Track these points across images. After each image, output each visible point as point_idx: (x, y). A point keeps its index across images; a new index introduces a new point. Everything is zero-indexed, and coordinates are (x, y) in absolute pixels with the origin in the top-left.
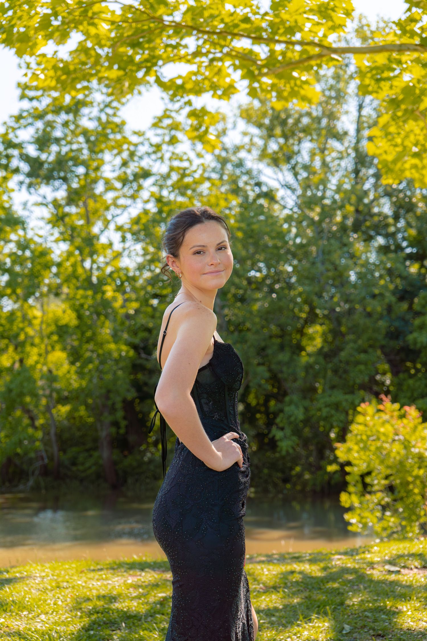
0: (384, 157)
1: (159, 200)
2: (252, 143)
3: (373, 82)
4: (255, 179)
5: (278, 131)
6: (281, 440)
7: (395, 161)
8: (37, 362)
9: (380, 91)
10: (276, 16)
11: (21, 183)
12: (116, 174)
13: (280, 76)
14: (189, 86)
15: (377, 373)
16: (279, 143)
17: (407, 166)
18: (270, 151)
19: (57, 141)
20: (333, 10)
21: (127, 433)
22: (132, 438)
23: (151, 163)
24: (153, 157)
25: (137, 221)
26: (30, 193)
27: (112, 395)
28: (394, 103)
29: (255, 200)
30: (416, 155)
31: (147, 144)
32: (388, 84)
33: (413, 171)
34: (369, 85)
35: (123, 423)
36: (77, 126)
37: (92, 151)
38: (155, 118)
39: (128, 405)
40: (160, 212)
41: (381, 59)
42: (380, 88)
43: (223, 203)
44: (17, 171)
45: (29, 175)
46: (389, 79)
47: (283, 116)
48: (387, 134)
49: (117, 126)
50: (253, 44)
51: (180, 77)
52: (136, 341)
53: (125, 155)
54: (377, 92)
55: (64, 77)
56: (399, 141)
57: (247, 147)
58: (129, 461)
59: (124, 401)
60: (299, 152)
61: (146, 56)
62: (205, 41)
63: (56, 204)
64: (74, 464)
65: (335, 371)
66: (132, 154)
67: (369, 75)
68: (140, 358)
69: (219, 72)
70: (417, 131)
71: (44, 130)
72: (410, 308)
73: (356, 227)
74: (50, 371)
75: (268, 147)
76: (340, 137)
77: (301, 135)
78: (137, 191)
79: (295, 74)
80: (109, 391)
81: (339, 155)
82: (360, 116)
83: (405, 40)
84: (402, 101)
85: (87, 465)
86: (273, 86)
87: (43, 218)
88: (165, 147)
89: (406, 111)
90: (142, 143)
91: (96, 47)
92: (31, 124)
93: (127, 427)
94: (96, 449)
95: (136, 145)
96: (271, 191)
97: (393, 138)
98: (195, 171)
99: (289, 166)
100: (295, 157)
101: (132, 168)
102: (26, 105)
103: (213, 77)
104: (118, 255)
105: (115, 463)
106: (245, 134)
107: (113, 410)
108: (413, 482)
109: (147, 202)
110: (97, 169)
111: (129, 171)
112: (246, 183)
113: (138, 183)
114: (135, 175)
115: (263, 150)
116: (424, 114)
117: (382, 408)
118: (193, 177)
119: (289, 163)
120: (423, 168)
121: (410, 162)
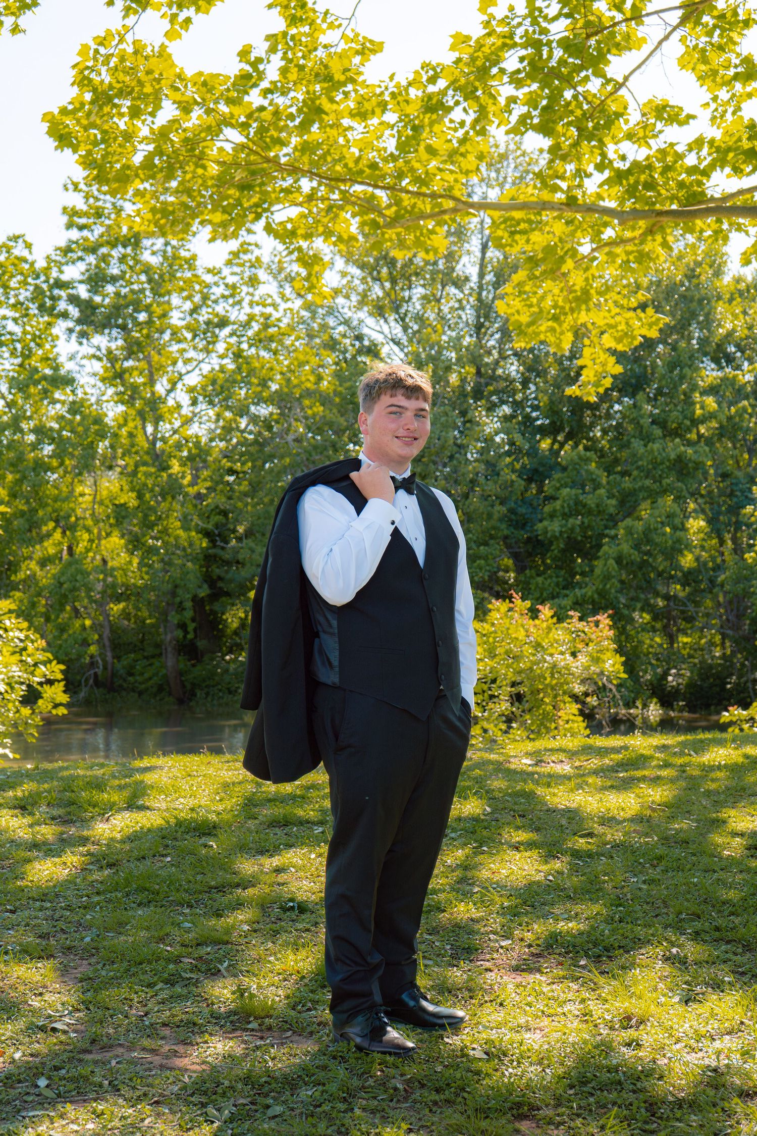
0: (517, 317)
1: (238, 355)
2: (351, 287)
3: (506, 235)
4: (356, 331)
5: (384, 273)
7: (530, 324)
8: (88, 550)
9: (516, 245)
11: (71, 331)
12: (183, 323)
14: (300, 231)
15: (499, 569)
16: (383, 287)
17: (543, 328)
18: (372, 297)
19: (114, 279)
20: (464, 156)
21: (196, 637)
22: (201, 644)
23: (228, 308)
24: (231, 301)
25: (211, 380)
26: (81, 344)
27: (180, 591)
28: (533, 261)
29: (354, 357)
30: (555, 318)
31: (222, 287)
32: (525, 237)
33: (550, 334)
34: (502, 238)
35: (191, 626)
36: (137, 262)
37: (156, 293)
38: (230, 253)
39: (198, 602)
40: (239, 369)
42: (514, 240)
43: (313, 361)
44: (65, 315)
45: (79, 321)
46: (524, 232)
49: (187, 261)
51: (290, 220)
52: (210, 527)
53: (197, 298)
54: (511, 246)
56: (534, 301)
57: (345, 291)
58: (199, 671)
59: (194, 599)
60: (410, 298)
62: (320, 185)
63: (111, 357)
64: (132, 675)
66: (205, 298)
67: (502, 226)
68: (215, 546)
69: (336, 217)
70: (556, 291)
71: (97, 267)
72: (540, 490)
73: (478, 394)
74: (104, 562)
75: (370, 292)
76: (459, 283)
77: (413, 279)
78: (214, 343)
80: (176, 586)
81: (457, 305)
82: (483, 258)
83: (546, 196)
84: (542, 260)
85: (147, 675)
87: (95, 375)
88: (244, 289)
89: (545, 270)
90: (216, 284)
92: (81, 259)
93: (195, 630)
94: (158, 656)
95: (208, 286)
96: (376, 345)
97: (529, 297)
99: (397, 316)
100: (405, 305)
101: (205, 315)
102: (75, 234)
104: (188, 422)
105: (181, 674)
106: (343, 274)
107: (181, 608)
109: (222, 357)
110: (164, 315)
111: (201, 319)
112: (344, 336)
113: (214, 333)
114: (208, 323)
115: (364, 295)
116: (564, 275)
117: (511, 605)
118: (279, 328)
119: (397, 313)
120: (562, 333)
121: (545, 325)
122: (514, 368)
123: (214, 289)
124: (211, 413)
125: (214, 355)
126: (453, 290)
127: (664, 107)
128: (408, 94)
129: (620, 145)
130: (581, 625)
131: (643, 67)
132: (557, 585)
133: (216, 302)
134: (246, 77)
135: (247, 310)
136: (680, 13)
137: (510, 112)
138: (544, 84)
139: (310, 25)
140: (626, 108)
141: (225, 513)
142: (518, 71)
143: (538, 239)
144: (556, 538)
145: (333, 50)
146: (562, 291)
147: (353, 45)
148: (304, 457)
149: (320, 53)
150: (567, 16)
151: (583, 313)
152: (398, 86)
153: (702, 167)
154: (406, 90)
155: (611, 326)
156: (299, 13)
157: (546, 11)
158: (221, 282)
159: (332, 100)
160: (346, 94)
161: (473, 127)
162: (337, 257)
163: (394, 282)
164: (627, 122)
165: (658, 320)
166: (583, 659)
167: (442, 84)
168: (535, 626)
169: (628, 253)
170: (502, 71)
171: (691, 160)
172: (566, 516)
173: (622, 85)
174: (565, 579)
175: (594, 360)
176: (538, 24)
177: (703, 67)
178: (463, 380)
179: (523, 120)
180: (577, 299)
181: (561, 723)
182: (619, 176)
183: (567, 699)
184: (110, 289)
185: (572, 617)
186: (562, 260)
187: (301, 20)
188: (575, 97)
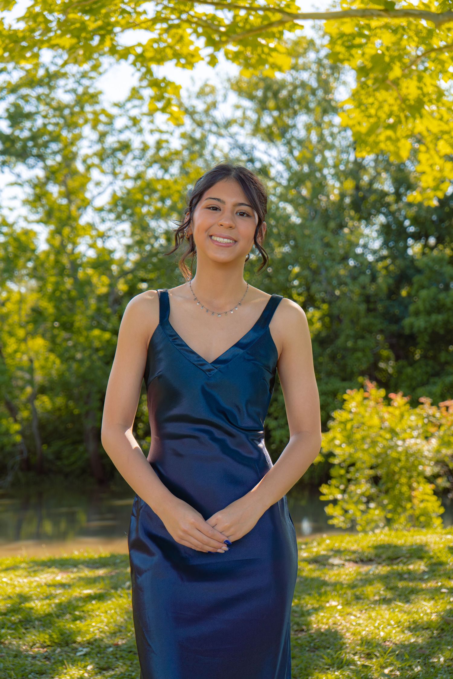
0: (358, 128)
2: (245, 118)
3: (344, 50)
4: (249, 155)
5: (271, 104)
6: (274, 429)
7: (369, 133)
8: (16, 352)
9: (351, 59)
13: (244, 44)
15: (380, 360)
16: (273, 117)
17: (382, 138)
18: (263, 125)
19: (30, 116)
24: (133, 130)
26: (3, 172)
30: (391, 127)
31: (126, 117)
32: (360, 52)
33: (389, 143)
34: (339, 53)
38: (131, 89)
41: (349, 26)
42: (351, 55)
46: (360, 46)
47: (275, 87)
50: (216, 9)
51: (140, 45)
54: (348, 60)
55: (11, 45)
56: (372, 111)
57: (240, 121)
61: (99, 23)
62: (164, 7)
64: (59, 458)
65: (333, 358)
67: (339, 42)
69: (181, 39)
70: (391, 101)
73: (356, 205)
74: (31, 361)
75: (261, 120)
77: (297, 107)
79: (261, 41)
84: (372, 69)
85: (72, 459)
86: (239, 53)
89: (376, 79)
90: (120, 116)
91: (45, 13)
94: (80, 442)
95: (113, 117)
96: (266, 167)
97: (367, 108)
99: (284, 141)
100: (290, 131)
103: (175, 44)
106: (237, 107)
108: (400, 473)
115: (257, 125)
116: (396, 83)
117: (366, 395)
119: (284, 138)
120: (398, 140)
121: (384, 134)
122: (387, 183)
130: (432, 411)
132: (427, 374)
143: (370, 51)
144: (421, 332)
146: (396, 99)
151: (418, 121)
155: (444, 132)
158: (124, 114)
166: (434, 442)
168: (389, 413)
172: (429, 313)
175: (431, 166)
178: (343, 195)
180: (410, 107)
181: (416, 502)
183: (421, 479)
184: (28, 124)
185: (422, 404)
186: (388, 67)
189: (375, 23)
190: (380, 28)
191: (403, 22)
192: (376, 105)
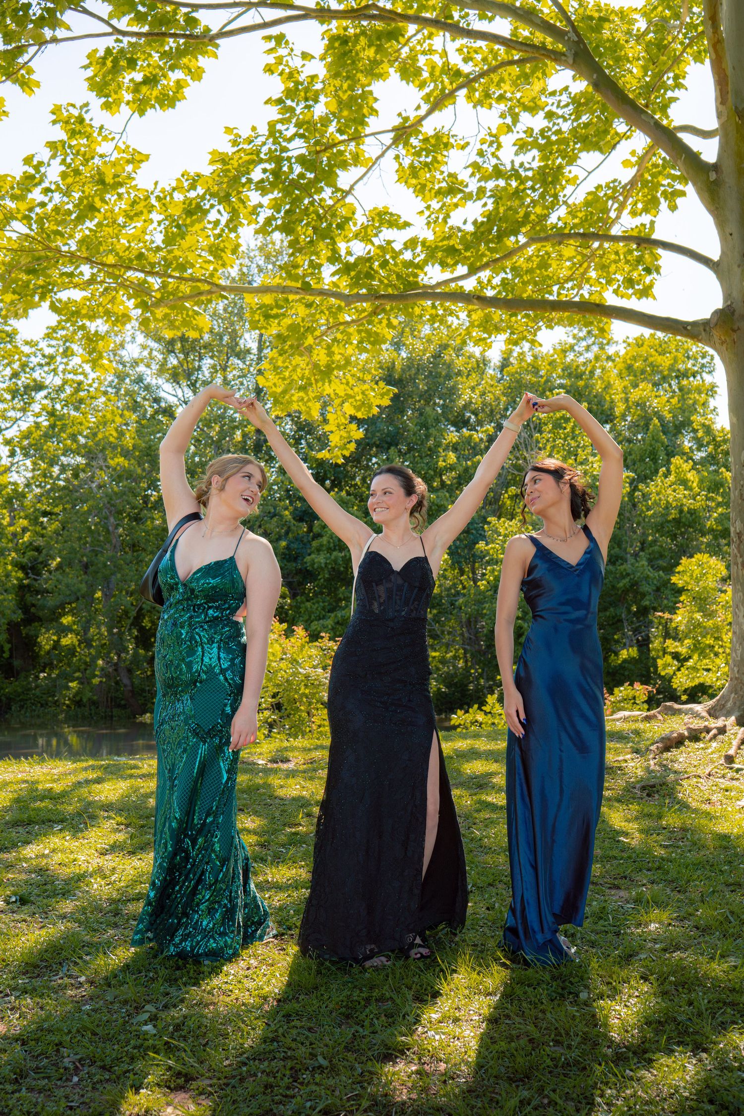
0: (274, 389)
1: (52, 413)
2: (151, 357)
3: (262, 319)
4: (154, 394)
5: (178, 347)
7: (285, 392)
10: (169, 252)
13: (172, 308)
14: (84, 312)
16: (178, 359)
17: (295, 398)
20: (223, 250)
22: (17, 663)
23: (43, 375)
24: (46, 369)
25: (27, 435)
28: (282, 338)
29: (153, 416)
30: (303, 388)
32: (276, 320)
33: (300, 403)
34: (259, 321)
35: (7, 647)
38: (48, 328)
39: (14, 627)
40: (53, 426)
41: (268, 299)
42: (268, 323)
43: (118, 420)
46: (276, 316)
48: (276, 368)
49: (8, 335)
50: (146, 276)
51: (74, 302)
52: (25, 560)
53: (16, 366)
56: (286, 374)
57: (146, 361)
60: (200, 368)
61: (41, 282)
62: (99, 271)
67: (259, 312)
68: (28, 578)
69: (113, 300)
70: (303, 365)
72: (310, 529)
75: (167, 361)
76: (242, 354)
77: (202, 351)
78: (30, 404)
79: (187, 305)
81: (239, 374)
83: (289, 283)
84: (289, 337)
86: (166, 316)
88: (59, 359)
89: (291, 346)
90: (35, 354)
93: (10, 650)
95: (28, 356)
96: (171, 407)
97: (282, 372)
98: (90, 386)
99: (188, 383)
100: (195, 373)
101: (23, 380)
103: (107, 304)
104: (6, 470)
106: (144, 347)
108: (300, 700)
109: (37, 415)
111: (19, 383)
112: (144, 399)
113: (30, 395)
114: (27, 387)
115: (163, 365)
116: (310, 349)
118: (88, 391)
119: (189, 380)
120: (309, 400)
121: (297, 395)
122: (288, 427)
123: (33, 359)
124: (28, 463)
125: (29, 414)
126: (236, 361)
127: (386, 213)
128: (172, 198)
129: (351, 244)
131: (365, 179)
132: (323, 609)
133: (33, 369)
134: (28, 178)
135: (61, 375)
136: (392, 135)
137: (258, 215)
138: (287, 192)
139: (88, 137)
140: (354, 213)
141: (38, 549)
142: (262, 181)
143: (287, 321)
144: (322, 568)
145: (107, 159)
146: (308, 364)
147: (125, 155)
148: (106, 500)
149: (97, 160)
150: (302, 136)
151: (327, 384)
152: (163, 191)
153: (416, 261)
154: (171, 195)
155: (349, 396)
156: (78, 127)
157: (285, 133)
158: (38, 353)
159: (103, 201)
160: (120, 196)
161: (227, 225)
162: (138, 333)
163: (187, 355)
164: (355, 224)
165: (389, 391)
167: (200, 191)
168: (291, 643)
169: (359, 332)
170: (250, 181)
171: (408, 256)
172: (330, 551)
173: (348, 193)
174: (330, 604)
176: (279, 143)
177: (414, 181)
178: (245, 435)
179: (268, 221)
180: (321, 371)
181: (315, 727)
182: (347, 268)
183: (318, 706)
185: (322, 638)
186: (303, 337)
187: (80, 132)
188: (312, 203)
189: (291, 297)
190: (296, 301)
191: (318, 300)
192: (291, 368)
